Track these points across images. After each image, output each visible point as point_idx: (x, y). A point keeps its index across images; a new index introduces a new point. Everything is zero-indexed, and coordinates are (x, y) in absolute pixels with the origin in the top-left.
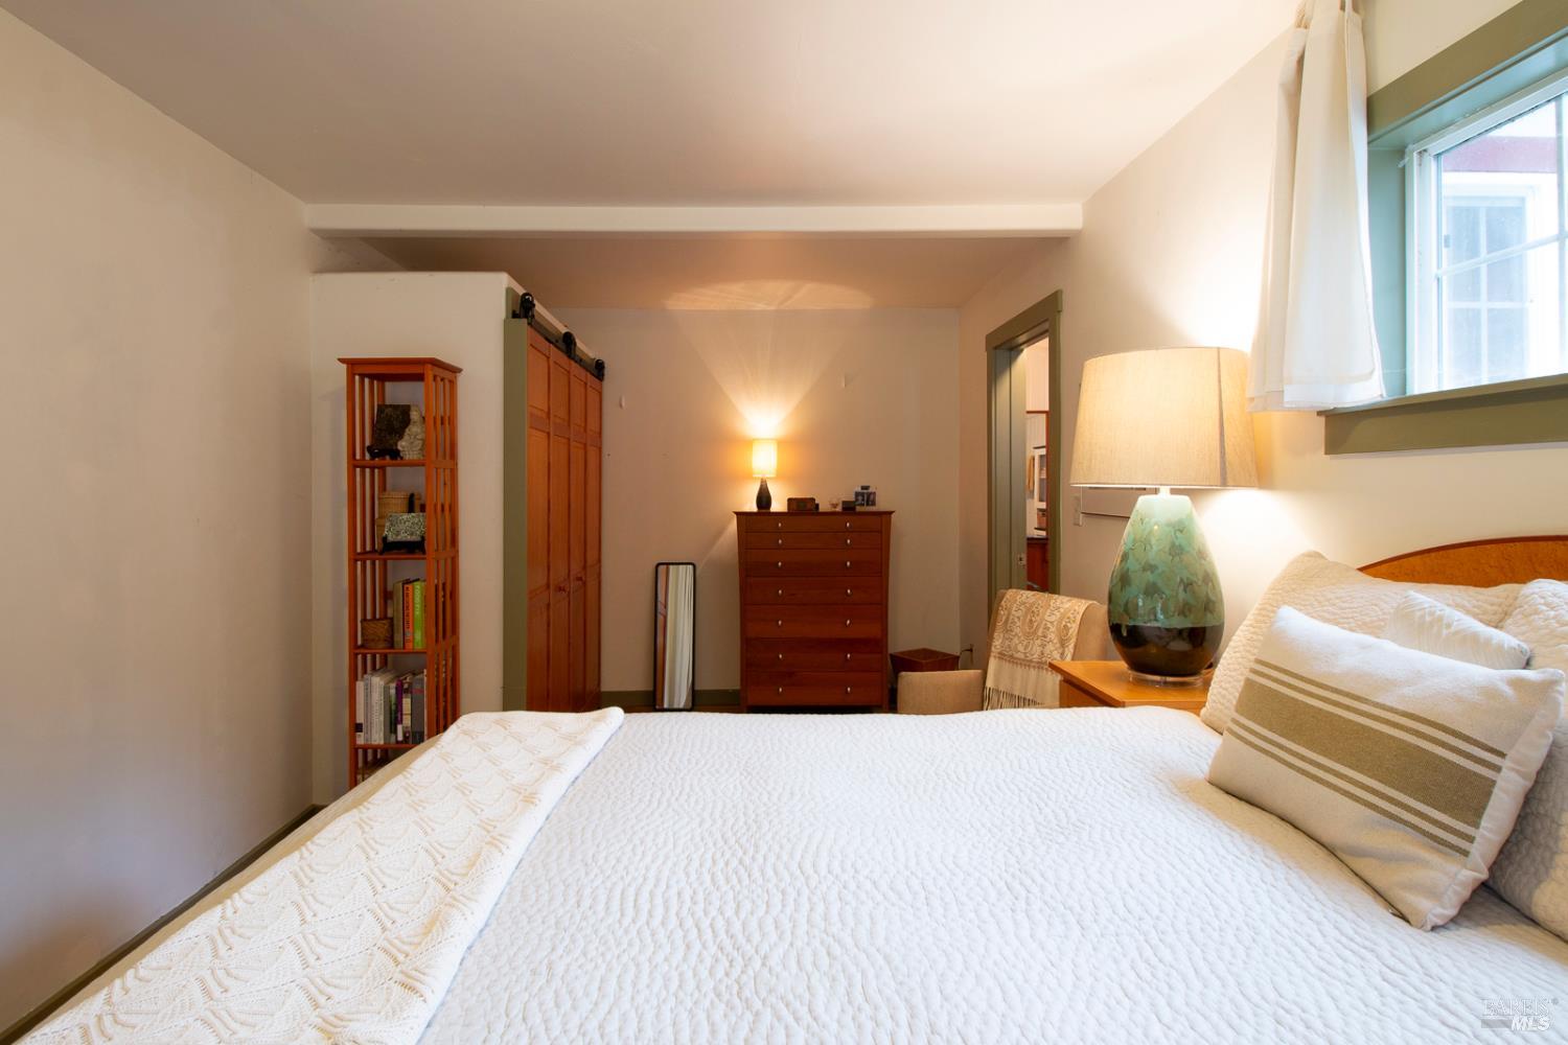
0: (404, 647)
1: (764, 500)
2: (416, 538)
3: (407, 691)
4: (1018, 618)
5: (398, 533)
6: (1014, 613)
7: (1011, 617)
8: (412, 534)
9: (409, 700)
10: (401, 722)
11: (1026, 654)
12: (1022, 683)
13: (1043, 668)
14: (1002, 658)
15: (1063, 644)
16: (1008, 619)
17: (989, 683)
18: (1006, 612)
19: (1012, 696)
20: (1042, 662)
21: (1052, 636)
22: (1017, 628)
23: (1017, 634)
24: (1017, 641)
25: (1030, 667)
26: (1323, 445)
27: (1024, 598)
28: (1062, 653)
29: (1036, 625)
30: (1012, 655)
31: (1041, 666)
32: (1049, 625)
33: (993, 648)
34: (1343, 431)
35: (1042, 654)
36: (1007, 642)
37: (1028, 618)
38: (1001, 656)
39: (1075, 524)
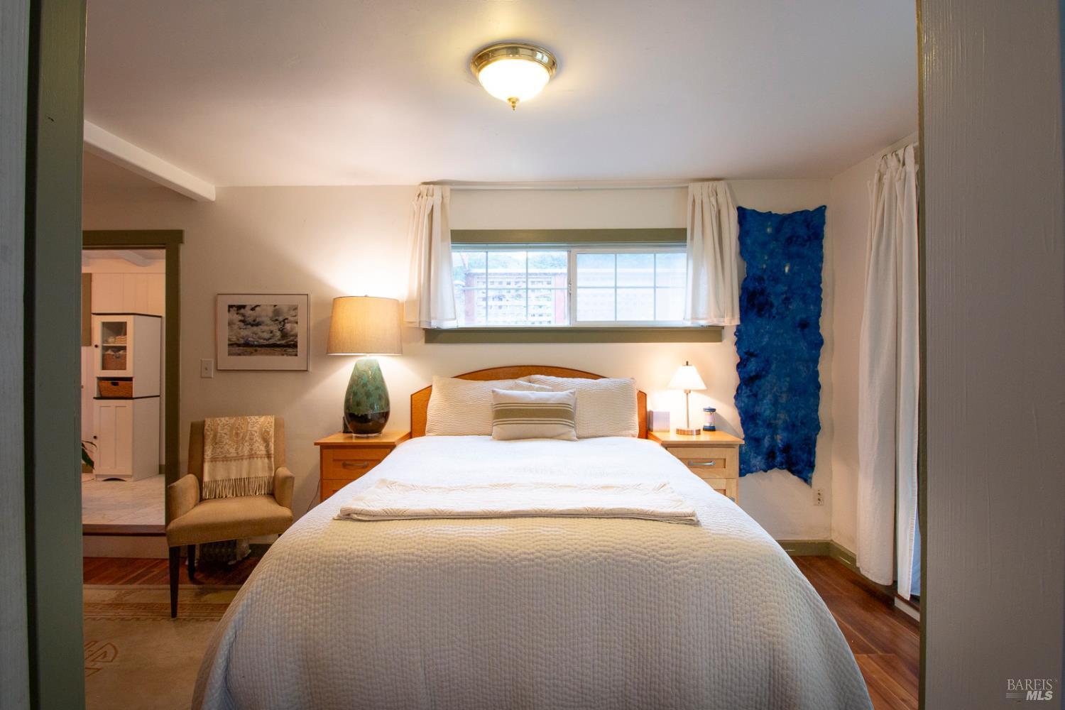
4: (225, 433)
6: (219, 431)
11: (237, 453)
12: (237, 471)
13: (253, 458)
14: (216, 461)
15: (266, 441)
16: (215, 436)
17: (206, 478)
18: (212, 432)
19: (229, 480)
20: (252, 454)
21: (257, 438)
22: (226, 439)
23: (226, 443)
24: (228, 447)
25: (242, 459)
26: (423, 340)
27: (225, 422)
28: (267, 446)
29: (241, 435)
30: (225, 457)
31: (251, 456)
32: (254, 433)
33: (206, 457)
34: (434, 336)
35: (251, 449)
36: (218, 450)
37: (234, 432)
38: (214, 460)
39: (202, 377)
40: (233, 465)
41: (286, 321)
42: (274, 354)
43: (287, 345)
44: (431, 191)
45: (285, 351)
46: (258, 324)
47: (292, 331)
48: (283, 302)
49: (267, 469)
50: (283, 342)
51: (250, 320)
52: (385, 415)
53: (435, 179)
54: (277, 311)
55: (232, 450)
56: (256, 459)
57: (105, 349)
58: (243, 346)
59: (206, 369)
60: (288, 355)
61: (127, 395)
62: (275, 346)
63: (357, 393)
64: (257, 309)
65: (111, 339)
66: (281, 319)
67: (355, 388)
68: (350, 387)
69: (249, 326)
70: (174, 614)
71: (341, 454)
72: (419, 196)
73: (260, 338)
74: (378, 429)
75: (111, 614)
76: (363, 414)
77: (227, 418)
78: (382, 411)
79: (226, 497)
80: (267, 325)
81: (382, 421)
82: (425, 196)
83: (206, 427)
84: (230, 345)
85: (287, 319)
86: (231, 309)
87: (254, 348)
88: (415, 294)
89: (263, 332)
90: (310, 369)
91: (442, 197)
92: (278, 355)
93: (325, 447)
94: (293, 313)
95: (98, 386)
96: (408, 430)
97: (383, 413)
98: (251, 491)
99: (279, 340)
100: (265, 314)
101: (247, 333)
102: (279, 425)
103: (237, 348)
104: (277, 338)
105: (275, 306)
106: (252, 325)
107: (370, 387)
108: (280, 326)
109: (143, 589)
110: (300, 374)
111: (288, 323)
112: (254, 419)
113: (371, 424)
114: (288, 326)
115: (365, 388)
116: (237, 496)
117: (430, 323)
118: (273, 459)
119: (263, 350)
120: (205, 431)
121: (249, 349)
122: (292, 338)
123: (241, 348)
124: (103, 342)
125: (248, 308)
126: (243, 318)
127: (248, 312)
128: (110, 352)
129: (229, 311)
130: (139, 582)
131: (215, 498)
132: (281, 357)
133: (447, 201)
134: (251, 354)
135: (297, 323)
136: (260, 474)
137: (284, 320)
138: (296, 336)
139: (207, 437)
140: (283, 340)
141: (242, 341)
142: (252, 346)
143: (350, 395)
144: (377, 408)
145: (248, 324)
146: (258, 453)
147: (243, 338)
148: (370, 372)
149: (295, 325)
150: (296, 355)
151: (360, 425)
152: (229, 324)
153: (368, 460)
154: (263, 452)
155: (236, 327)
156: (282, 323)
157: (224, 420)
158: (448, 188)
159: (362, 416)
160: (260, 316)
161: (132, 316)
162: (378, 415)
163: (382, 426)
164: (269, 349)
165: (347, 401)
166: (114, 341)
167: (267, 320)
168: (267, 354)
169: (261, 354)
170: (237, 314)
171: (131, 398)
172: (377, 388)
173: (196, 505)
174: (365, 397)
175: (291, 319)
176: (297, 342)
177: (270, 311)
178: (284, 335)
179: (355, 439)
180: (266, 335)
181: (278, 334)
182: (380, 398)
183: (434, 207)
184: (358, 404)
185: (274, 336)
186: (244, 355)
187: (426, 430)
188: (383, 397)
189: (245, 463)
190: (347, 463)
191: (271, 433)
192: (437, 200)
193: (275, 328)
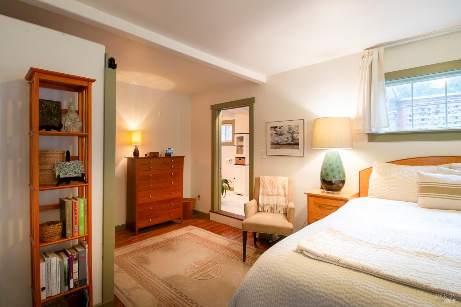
0: (73, 236)
1: (137, 153)
2: (79, 175)
3: (75, 260)
4: (268, 183)
5: (66, 173)
6: (265, 182)
7: (265, 183)
8: (75, 173)
9: (77, 264)
10: (72, 277)
11: (272, 193)
12: (272, 200)
13: (279, 196)
14: (264, 195)
15: (284, 189)
16: (264, 184)
17: (260, 202)
18: (263, 182)
19: (269, 204)
20: (278, 194)
21: (280, 187)
22: (268, 186)
23: (268, 188)
24: (269, 190)
25: (274, 196)
26: (367, 140)
27: (267, 178)
28: (285, 191)
29: (274, 185)
30: (267, 194)
31: (278, 195)
32: (279, 184)
33: (260, 193)
34: (373, 137)
35: (278, 192)
36: (265, 190)
37: (271, 183)
38: (263, 194)
39: (261, 158)
40: (271, 198)
41: (294, 133)
42: (289, 148)
43: (294, 144)
44: (371, 53)
45: (294, 147)
46: (282, 135)
47: (296, 137)
48: (292, 124)
49: (284, 202)
50: (293, 143)
51: (279, 133)
52: (343, 182)
53: (373, 45)
54: (290, 129)
55: (270, 191)
56: (280, 196)
57: (238, 146)
58: (277, 145)
59: (263, 155)
60: (295, 149)
61: (244, 164)
62: (289, 144)
63: (326, 169)
64: (282, 128)
65: (239, 143)
66: (291, 132)
67: (325, 166)
68: (323, 165)
69: (279, 136)
70: (244, 260)
71: (318, 201)
72: (363, 58)
73: (283, 141)
74: (338, 189)
75: (225, 252)
76: (330, 180)
77: (269, 177)
78: (341, 180)
79: (267, 212)
80: (286, 135)
81: (341, 185)
82: (367, 57)
83: (260, 180)
84: (271, 144)
85: (294, 132)
86: (272, 129)
87: (281, 146)
88: (361, 114)
89: (284, 138)
90: (305, 156)
91: (379, 55)
92: (291, 148)
93: (310, 196)
94: (297, 129)
95: (236, 160)
96: (357, 191)
97: (342, 181)
98: (278, 211)
99: (291, 142)
100: (285, 130)
101: (278, 139)
102: (290, 182)
103: (274, 146)
104: (290, 141)
105: (289, 126)
106: (280, 135)
107: (334, 166)
108: (291, 135)
109: (238, 244)
110: (300, 158)
111: (295, 133)
112: (279, 178)
113: (334, 186)
114: (295, 135)
115: (331, 166)
116: (272, 212)
117: (371, 130)
118: (287, 198)
119: (284, 146)
120: (260, 181)
121: (279, 146)
122: (296, 141)
123: (276, 146)
124: (237, 144)
125: (278, 128)
126: (276, 132)
127: (278, 129)
128: (239, 148)
129: (271, 129)
130: (237, 240)
131: (263, 211)
132: (292, 150)
133: (382, 56)
134: (279, 148)
135: (299, 133)
136: (281, 204)
137: (293, 133)
138: (298, 139)
139: (260, 184)
140: (293, 141)
141: (276, 143)
142: (280, 145)
143: (323, 169)
144: (338, 179)
145: (278, 135)
146: (281, 194)
147: (276, 141)
148: (334, 158)
149: (298, 134)
150: (298, 149)
151: (328, 186)
152: (271, 135)
153: (332, 206)
154: (283, 194)
155: (273, 136)
156: (292, 134)
157: (267, 177)
158: (382, 49)
159: (329, 181)
160: (283, 131)
161: (245, 134)
162: (338, 182)
163: (341, 188)
164: (287, 146)
165: (322, 173)
166: (240, 144)
167: (286, 133)
168: (286, 148)
169: (284, 148)
170: (274, 130)
171: (245, 165)
172: (338, 167)
173: (256, 213)
174: (331, 171)
175: (296, 131)
176: (298, 143)
177: (287, 129)
178: (293, 139)
179: (325, 194)
180: (286, 140)
181: (291, 139)
182: (340, 172)
183: (373, 61)
184: (327, 175)
185: (289, 140)
186: (277, 149)
187: (368, 193)
188: (341, 172)
189: (275, 197)
190: (321, 205)
191: (286, 185)
192: (375, 57)
193: (289, 136)
